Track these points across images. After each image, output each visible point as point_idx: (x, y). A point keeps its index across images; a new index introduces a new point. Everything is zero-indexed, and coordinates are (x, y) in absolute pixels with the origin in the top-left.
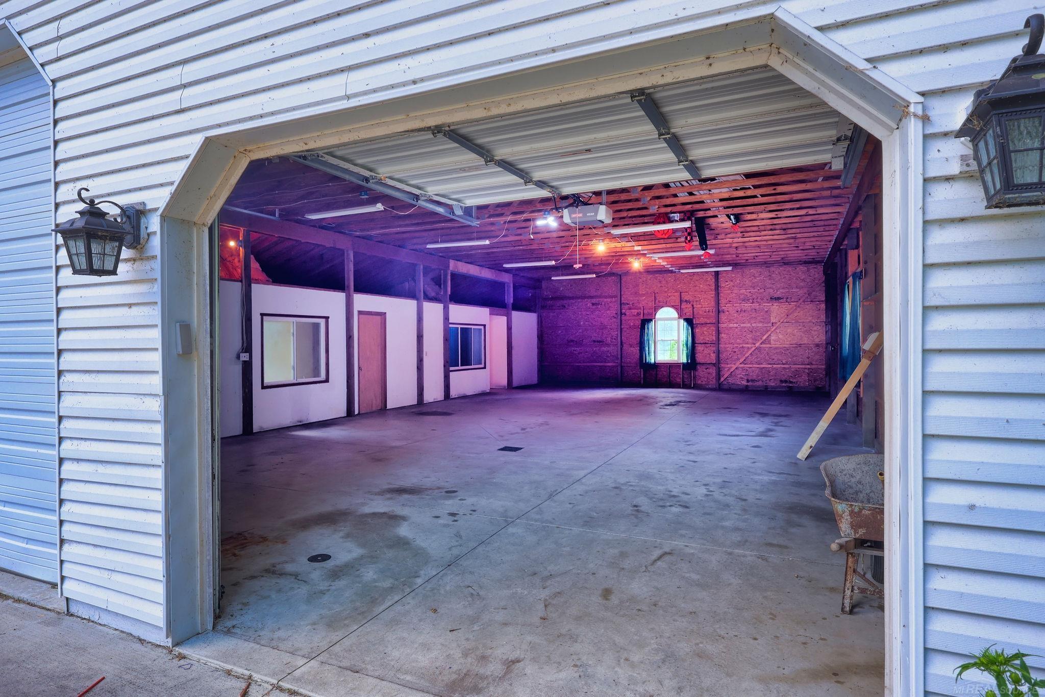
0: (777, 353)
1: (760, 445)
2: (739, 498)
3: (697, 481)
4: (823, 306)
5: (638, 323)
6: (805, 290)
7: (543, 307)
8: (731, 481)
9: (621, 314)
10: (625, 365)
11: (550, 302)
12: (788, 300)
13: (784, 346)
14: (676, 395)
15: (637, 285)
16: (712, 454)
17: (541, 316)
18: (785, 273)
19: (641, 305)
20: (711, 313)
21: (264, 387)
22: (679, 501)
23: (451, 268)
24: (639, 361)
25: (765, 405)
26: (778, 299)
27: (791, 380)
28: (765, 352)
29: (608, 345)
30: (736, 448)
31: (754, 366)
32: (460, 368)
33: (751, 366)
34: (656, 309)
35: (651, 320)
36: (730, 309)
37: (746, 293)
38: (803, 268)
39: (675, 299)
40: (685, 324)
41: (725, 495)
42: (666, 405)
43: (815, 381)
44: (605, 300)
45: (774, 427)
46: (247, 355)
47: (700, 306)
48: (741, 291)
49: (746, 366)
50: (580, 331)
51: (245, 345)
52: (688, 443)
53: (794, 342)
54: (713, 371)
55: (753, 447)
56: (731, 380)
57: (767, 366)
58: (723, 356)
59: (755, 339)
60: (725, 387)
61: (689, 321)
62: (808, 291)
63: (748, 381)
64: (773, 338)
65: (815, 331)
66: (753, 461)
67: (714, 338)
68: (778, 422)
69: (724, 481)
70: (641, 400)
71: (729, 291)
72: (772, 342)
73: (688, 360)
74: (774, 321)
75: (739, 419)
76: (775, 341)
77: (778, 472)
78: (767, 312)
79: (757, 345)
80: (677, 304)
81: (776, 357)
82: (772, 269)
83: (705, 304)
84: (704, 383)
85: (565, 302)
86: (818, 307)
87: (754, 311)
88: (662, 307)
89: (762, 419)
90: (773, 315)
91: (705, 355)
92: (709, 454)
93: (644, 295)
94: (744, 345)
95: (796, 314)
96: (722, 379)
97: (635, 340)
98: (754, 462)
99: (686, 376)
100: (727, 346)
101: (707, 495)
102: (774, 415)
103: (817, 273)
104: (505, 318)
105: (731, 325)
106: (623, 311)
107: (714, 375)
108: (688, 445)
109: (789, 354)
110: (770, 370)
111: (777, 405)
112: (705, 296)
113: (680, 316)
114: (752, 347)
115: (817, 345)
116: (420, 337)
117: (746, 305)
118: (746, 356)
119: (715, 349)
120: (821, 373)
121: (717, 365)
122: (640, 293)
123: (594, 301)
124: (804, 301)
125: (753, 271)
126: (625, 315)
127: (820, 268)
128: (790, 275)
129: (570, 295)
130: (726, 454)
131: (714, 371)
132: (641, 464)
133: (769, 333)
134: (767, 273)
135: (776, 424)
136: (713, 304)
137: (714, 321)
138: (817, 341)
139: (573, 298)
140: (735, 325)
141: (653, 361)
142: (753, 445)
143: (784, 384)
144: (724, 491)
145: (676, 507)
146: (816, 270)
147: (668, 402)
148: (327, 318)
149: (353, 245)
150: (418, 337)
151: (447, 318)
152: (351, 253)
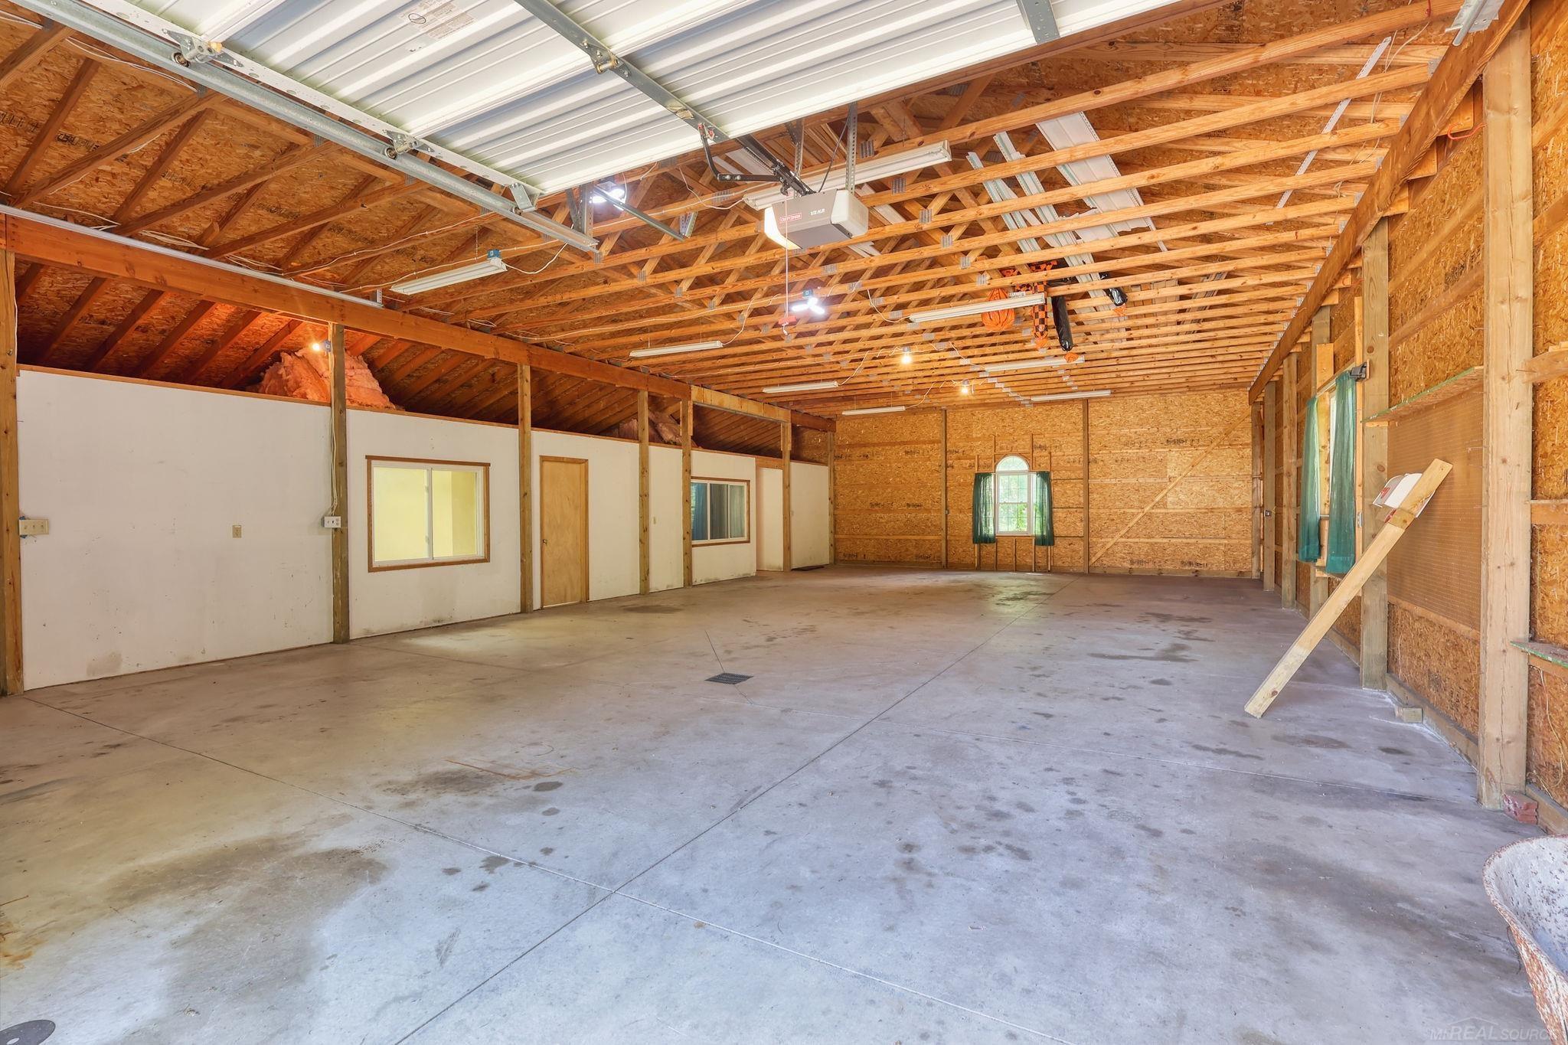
0: (1176, 521)
1: (1166, 678)
2: (1143, 828)
3: (1050, 769)
4: (1248, 451)
5: (971, 479)
6: (1221, 429)
7: (838, 458)
8: (1119, 770)
9: (947, 467)
10: (952, 538)
11: (847, 451)
12: (1195, 444)
13: (1187, 510)
14: (1025, 582)
15: (970, 425)
16: (1081, 697)
17: (834, 470)
18: (1190, 403)
19: (974, 454)
20: (1077, 465)
21: (371, 569)
22: (1007, 834)
23: (693, 398)
24: (971, 534)
25: (1161, 600)
26: (1179, 441)
27: (1199, 561)
28: (1158, 520)
29: (928, 511)
30: (1124, 686)
31: (1141, 540)
32: (709, 541)
33: (1137, 540)
34: (997, 459)
35: (989, 474)
36: (1106, 458)
37: (1129, 434)
38: (1218, 395)
39: (1024, 444)
40: (1039, 479)
41: (1111, 816)
42: (1008, 599)
43: (1234, 563)
44: (924, 446)
45: (1185, 642)
46: (337, 520)
47: (1062, 454)
48: (1123, 432)
49: (1130, 540)
50: (889, 490)
51: (336, 503)
52: (1037, 673)
53: (1203, 505)
54: (1079, 546)
55: (1154, 682)
56: (1106, 562)
57: (1160, 540)
58: (1093, 526)
59: (1143, 501)
60: (1097, 571)
61: (1045, 476)
62: (1225, 429)
63: (1132, 562)
64: (1170, 499)
65: (1235, 488)
66: (1159, 715)
67: (1082, 500)
68: (1189, 632)
69: (1106, 771)
70: (970, 590)
71: (1105, 432)
72: (1169, 505)
73: (1042, 532)
74: (1172, 474)
75: (1124, 625)
76: (1173, 504)
77: (1214, 747)
78: (1161, 461)
79: (1147, 509)
80: (1027, 450)
81: (1174, 528)
82: (1170, 398)
83: (1070, 450)
84: (1066, 565)
85: (868, 449)
86: (1241, 453)
87: (1141, 460)
88: (1006, 455)
89: (1162, 626)
90: (1171, 465)
91: (1068, 524)
92: (1075, 697)
93: (979, 439)
94: (1128, 510)
95: (1205, 464)
96: (1093, 560)
97: (967, 502)
98: (1162, 720)
99: (1039, 554)
100: (1101, 511)
101: (1071, 814)
102: (1182, 619)
103: (1240, 403)
104: (780, 472)
105: (1107, 481)
106: (950, 462)
107: (1081, 553)
108: (1039, 676)
109: (1195, 523)
110: (1166, 546)
111: (1181, 601)
112: (1069, 439)
113: (1031, 469)
114: (1138, 513)
115: (1239, 510)
116: (644, 496)
117: (1129, 451)
118: (1130, 525)
119: (1082, 515)
120: (1246, 552)
121: (1086, 537)
122: (974, 436)
123: (908, 448)
124: (1218, 445)
125: (1143, 400)
126: (953, 467)
127: (1244, 395)
128: (1198, 406)
129: (875, 440)
130: (1107, 699)
131: (1082, 548)
132: (946, 718)
133: (1165, 492)
134: (1161, 405)
135: (1188, 635)
136: (1080, 450)
137: (1082, 475)
138: (1238, 503)
139: (878, 444)
140: (1113, 481)
141: (991, 533)
142: (1154, 678)
143: (1187, 568)
144: (1107, 800)
145: (1001, 855)
146: (1237, 398)
147: (1011, 594)
148: (487, 465)
149: (529, 357)
150: (640, 496)
151: (687, 470)
152: (527, 370)
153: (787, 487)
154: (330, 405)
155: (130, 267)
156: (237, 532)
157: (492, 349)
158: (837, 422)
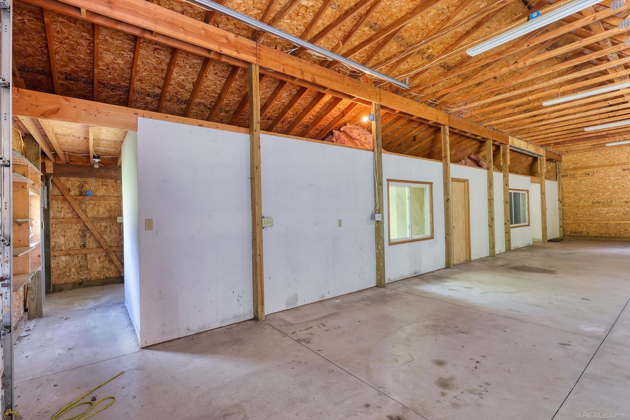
17: (560, 184)
21: (391, 244)
23: (510, 143)
32: (514, 225)
46: (380, 216)
50: (609, 193)
51: (378, 206)
85: (589, 170)
116: (491, 200)
129: (595, 164)
139: (598, 167)
148: (431, 184)
149: (449, 121)
150: (489, 200)
151: (506, 184)
152: (447, 128)
153: (543, 193)
154: (373, 151)
155: (302, 73)
156: (340, 224)
157: (435, 117)
158: (563, 156)
